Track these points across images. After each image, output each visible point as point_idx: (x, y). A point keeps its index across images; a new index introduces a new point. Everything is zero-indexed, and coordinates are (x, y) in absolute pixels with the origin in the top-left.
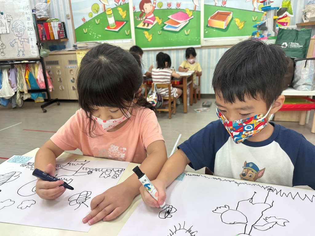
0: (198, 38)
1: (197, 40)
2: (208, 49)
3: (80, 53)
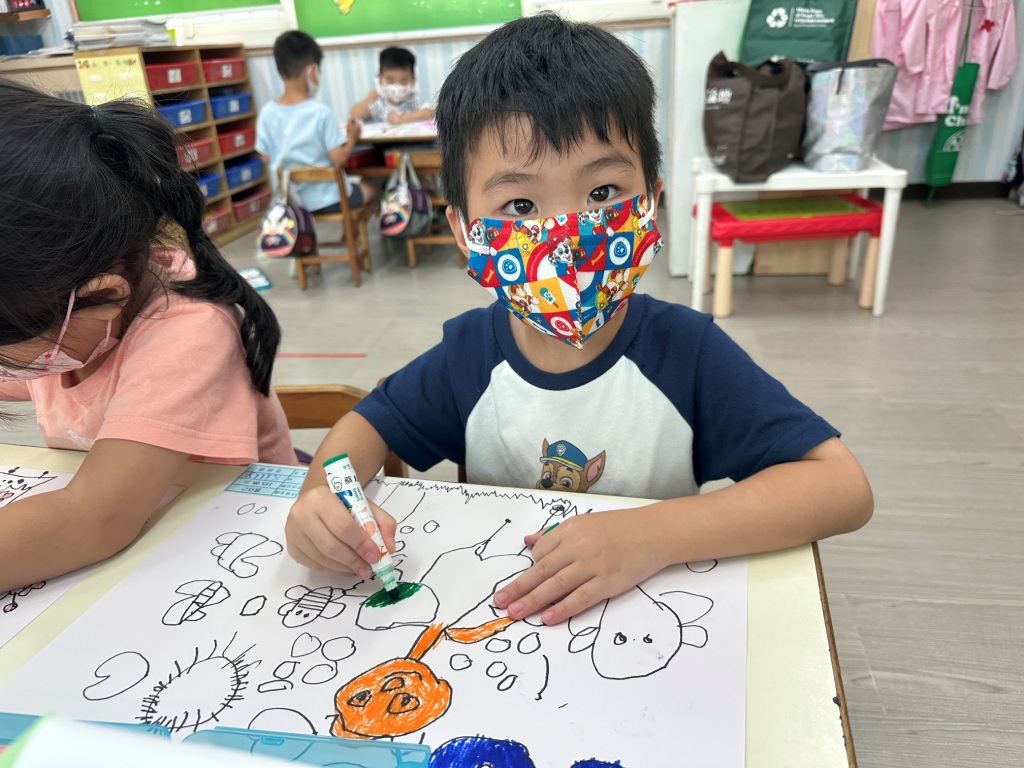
3: (90, 63)
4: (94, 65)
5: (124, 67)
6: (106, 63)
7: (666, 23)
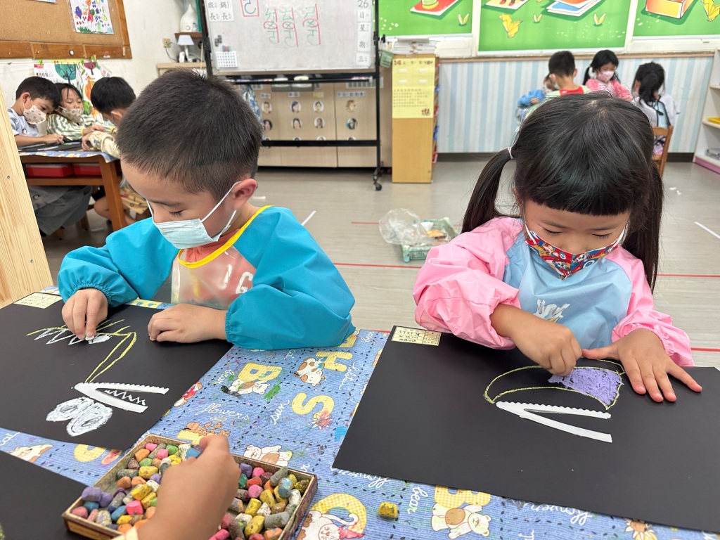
0: (620, 33)
1: (619, 37)
2: (637, 58)
3: (402, 62)
4: (404, 63)
5: (423, 64)
6: (412, 62)
7: (712, 55)
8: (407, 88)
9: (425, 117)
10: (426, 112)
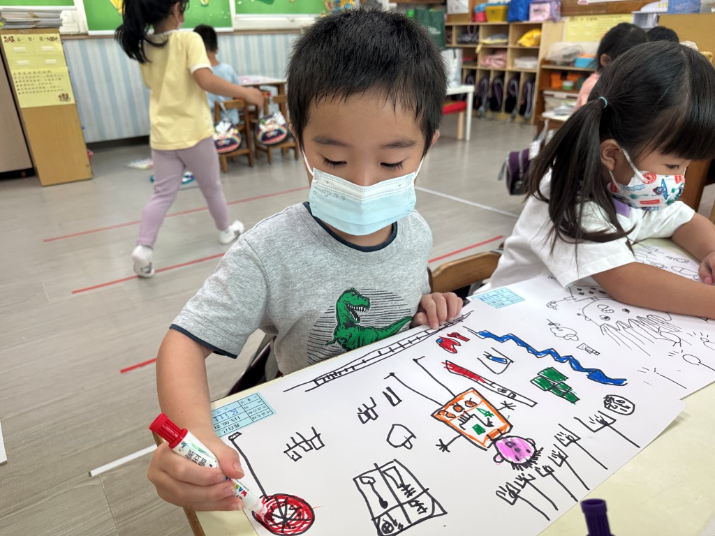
0: (225, 14)
1: (226, 17)
2: (244, 35)
3: (16, 39)
4: (19, 40)
5: (46, 42)
6: (30, 39)
8: (32, 71)
9: (65, 103)
10: (64, 97)
